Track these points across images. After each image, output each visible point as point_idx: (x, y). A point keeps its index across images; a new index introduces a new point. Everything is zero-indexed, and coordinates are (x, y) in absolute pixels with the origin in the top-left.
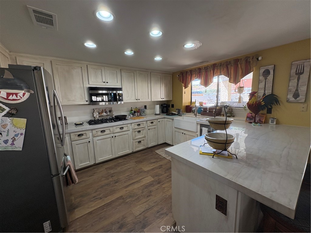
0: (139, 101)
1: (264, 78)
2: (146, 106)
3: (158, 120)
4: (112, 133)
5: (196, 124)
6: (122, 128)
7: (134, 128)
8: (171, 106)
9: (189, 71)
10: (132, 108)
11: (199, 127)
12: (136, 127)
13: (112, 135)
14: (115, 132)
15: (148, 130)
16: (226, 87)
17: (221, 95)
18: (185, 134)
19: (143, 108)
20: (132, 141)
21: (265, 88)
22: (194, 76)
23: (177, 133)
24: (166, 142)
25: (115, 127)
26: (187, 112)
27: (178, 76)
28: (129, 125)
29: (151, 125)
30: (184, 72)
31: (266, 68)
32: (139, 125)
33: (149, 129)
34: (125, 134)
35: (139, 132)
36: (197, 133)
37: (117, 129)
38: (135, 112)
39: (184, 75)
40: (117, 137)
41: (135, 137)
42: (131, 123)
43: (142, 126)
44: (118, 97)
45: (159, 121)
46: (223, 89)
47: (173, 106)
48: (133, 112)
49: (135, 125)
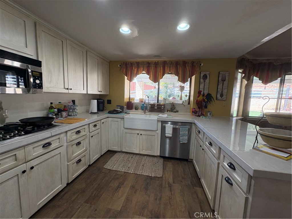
0: (70, 91)
1: (203, 81)
2: (74, 101)
3: (102, 121)
4: (24, 161)
5: (157, 121)
6: (47, 145)
7: (71, 139)
8: (106, 102)
9: (136, 62)
10: (51, 103)
11: (160, 124)
12: (75, 136)
13: (23, 167)
14: (30, 158)
15: (90, 137)
16: (140, 87)
17: (136, 93)
18: (141, 135)
19: (71, 104)
20: (66, 163)
21: (204, 89)
22: (142, 69)
23: (128, 135)
24: (110, 149)
25: (31, 147)
26: (128, 109)
27: (120, 66)
28: (62, 135)
29: (94, 129)
30: (128, 63)
31: (205, 73)
32: (78, 132)
33: (92, 137)
34: (53, 155)
35: (79, 144)
36: (157, 132)
37: (35, 149)
38: (60, 111)
39: (128, 66)
40: (37, 167)
41: (73, 154)
42: (66, 132)
43: (82, 134)
44: (32, 80)
45: (103, 123)
46: (138, 89)
47: (109, 102)
48: (56, 110)
49: (73, 134)
